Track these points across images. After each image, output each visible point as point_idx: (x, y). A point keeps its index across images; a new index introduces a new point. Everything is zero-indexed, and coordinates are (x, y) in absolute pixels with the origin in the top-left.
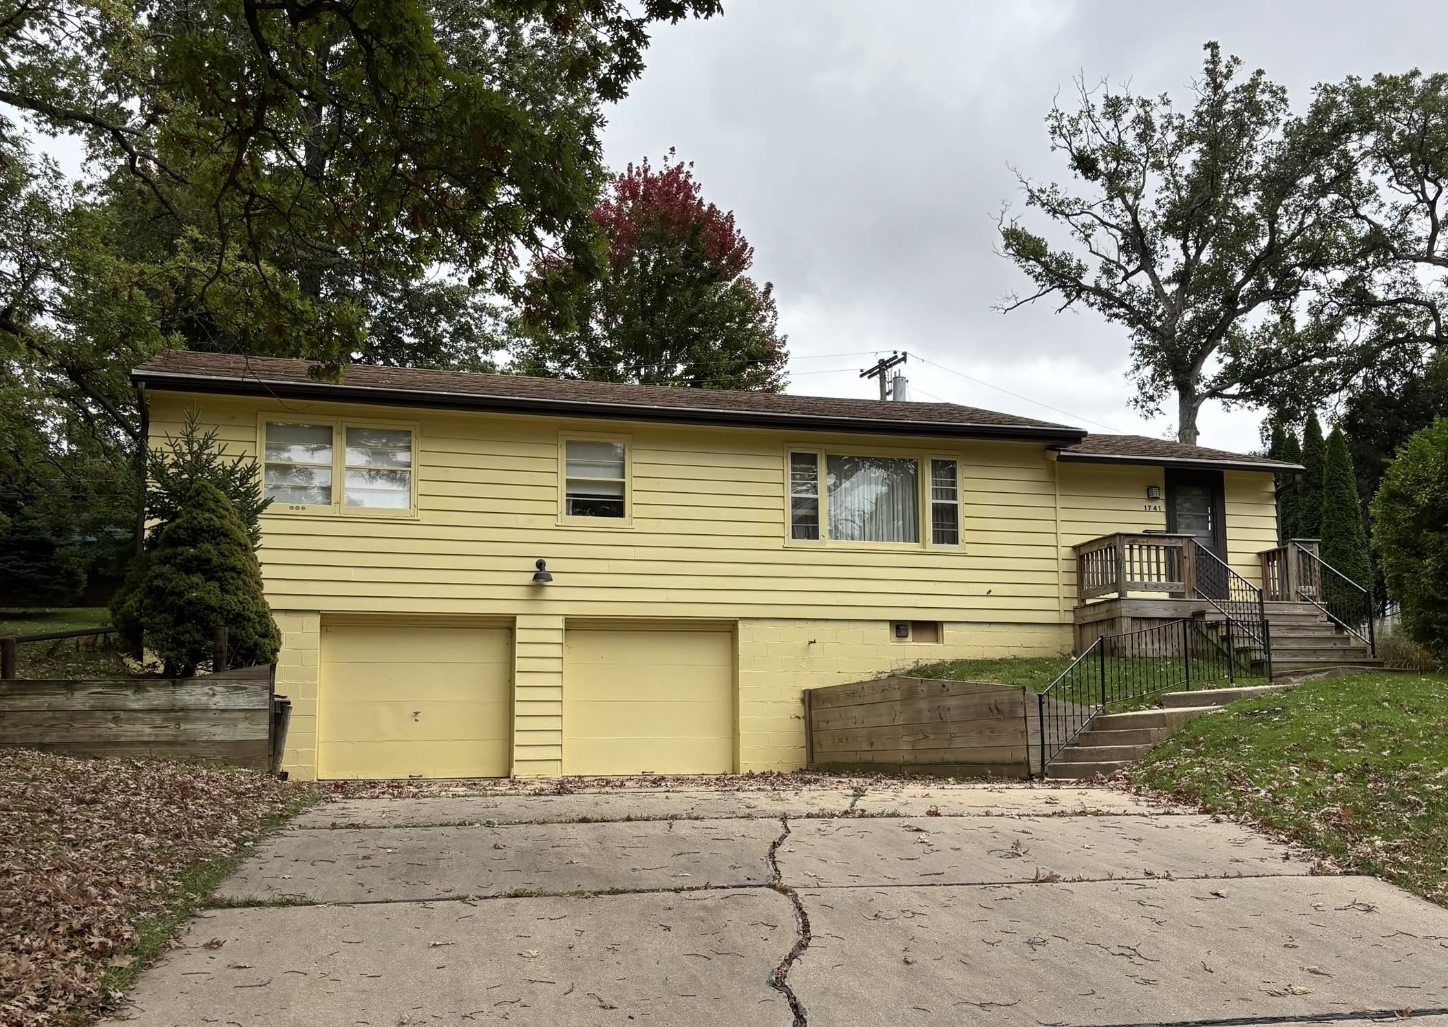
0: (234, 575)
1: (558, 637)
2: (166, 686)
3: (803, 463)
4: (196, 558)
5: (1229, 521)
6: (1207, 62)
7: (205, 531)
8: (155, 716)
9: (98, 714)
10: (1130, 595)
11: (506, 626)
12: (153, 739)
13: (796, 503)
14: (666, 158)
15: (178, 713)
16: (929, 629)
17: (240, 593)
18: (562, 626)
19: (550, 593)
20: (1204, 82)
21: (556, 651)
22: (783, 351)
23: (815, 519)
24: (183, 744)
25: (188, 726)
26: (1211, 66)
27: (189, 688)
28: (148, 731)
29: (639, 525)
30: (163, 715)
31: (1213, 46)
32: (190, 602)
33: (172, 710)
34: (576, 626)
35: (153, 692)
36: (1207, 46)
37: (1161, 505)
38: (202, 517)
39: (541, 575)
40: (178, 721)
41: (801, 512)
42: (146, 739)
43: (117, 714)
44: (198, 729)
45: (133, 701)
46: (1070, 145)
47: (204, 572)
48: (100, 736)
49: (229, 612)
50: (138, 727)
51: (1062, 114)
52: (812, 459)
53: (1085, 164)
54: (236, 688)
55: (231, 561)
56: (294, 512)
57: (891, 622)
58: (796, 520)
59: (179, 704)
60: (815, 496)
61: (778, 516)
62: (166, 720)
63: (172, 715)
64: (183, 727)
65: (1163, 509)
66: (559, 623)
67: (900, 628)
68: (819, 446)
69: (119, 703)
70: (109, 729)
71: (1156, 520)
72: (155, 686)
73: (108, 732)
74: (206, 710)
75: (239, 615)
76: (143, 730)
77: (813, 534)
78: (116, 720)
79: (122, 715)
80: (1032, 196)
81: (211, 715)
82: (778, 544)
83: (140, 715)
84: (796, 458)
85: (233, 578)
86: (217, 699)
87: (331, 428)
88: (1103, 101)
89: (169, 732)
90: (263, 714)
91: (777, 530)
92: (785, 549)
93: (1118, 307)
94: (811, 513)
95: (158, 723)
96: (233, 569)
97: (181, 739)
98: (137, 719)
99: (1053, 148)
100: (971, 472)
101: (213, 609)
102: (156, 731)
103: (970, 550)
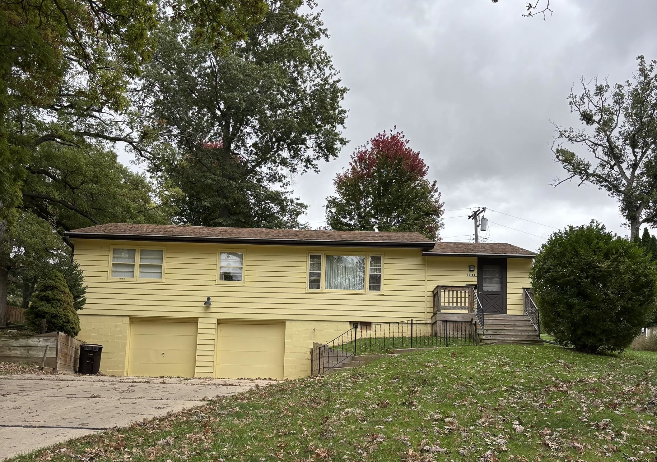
0: (57, 301)
1: (214, 326)
2: (25, 338)
3: (315, 258)
4: (45, 296)
5: (508, 280)
6: (640, 65)
7: (50, 287)
8: (21, 348)
9: (4, 347)
10: (442, 311)
11: (194, 322)
12: (20, 356)
13: (311, 275)
14: (391, 131)
15: (28, 348)
16: (368, 325)
17: (58, 308)
18: (216, 322)
19: (212, 310)
20: (638, 74)
21: (213, 331)
22: (442, 209)
23: (319, 281)
24: (30, 358)
25: (31, 352)
26: (641, 67)
27: (31, 339)
28: (19, 353)
29: (247, 284)
30: (24, 348)
31: (642, 58)
32: (39, 311)
33: (27, 347)
34: (220, 322)
35: (21, 340)
36: (639, 57)
37: (475, 273)
38: (50, 282)
39: (208, 304)
40: (28, 350)
41: (313, 278)
42: (18, 356)
43: (10, 347)
44: (35, 353)
45: (15, 343)
46: (579, 109)
47: (47, 301)
48: (5, 355)
49: (52, 314)
50: (16, 352)
51: (576, 96)
52: (319, 257)
53: (587, 118)
54: (47, 340)
55: (56, 297)
56: (121, 280)
57: (350, 322)
58: (311, 281)
59: (28, 345)
60: (319, 272)
61: (303, 280)
62: (25, 350)
63: (27, 348)
64: (30, 352)
65: (476, 275)
66: (215, 321)
67: (355, 325)
68: (322, 252)
69: (10, 344)
70: (7, 352)
71: (473, 280)
72: (22, 338)
73: (8, 353)
74: (37, 347)
75: (56, 315)
76: (17, 353)
77: (318, 287)
78: (9, 349)
79: (11, 348)
80: (561, 134)
81: (38, 348)
82: (303, 291)
83: (16, 348)
84: (312, 257)
85: (57, 303)
86: (40, 343)
87: (135, 250)
88: (595, 88)
89: (25, 354)
90: (54, 348)
91: (303, 285)
92: (306, 293)
93: (605, 182)
94: (318, 278)
95: (22, 351)
96: (57, 300)
97: (29, 356)
98: (15, 349)
99: (572, 111)
100: (387, 261)
101: (47, 313)
102: (22, 353)
103: (385, 293)
